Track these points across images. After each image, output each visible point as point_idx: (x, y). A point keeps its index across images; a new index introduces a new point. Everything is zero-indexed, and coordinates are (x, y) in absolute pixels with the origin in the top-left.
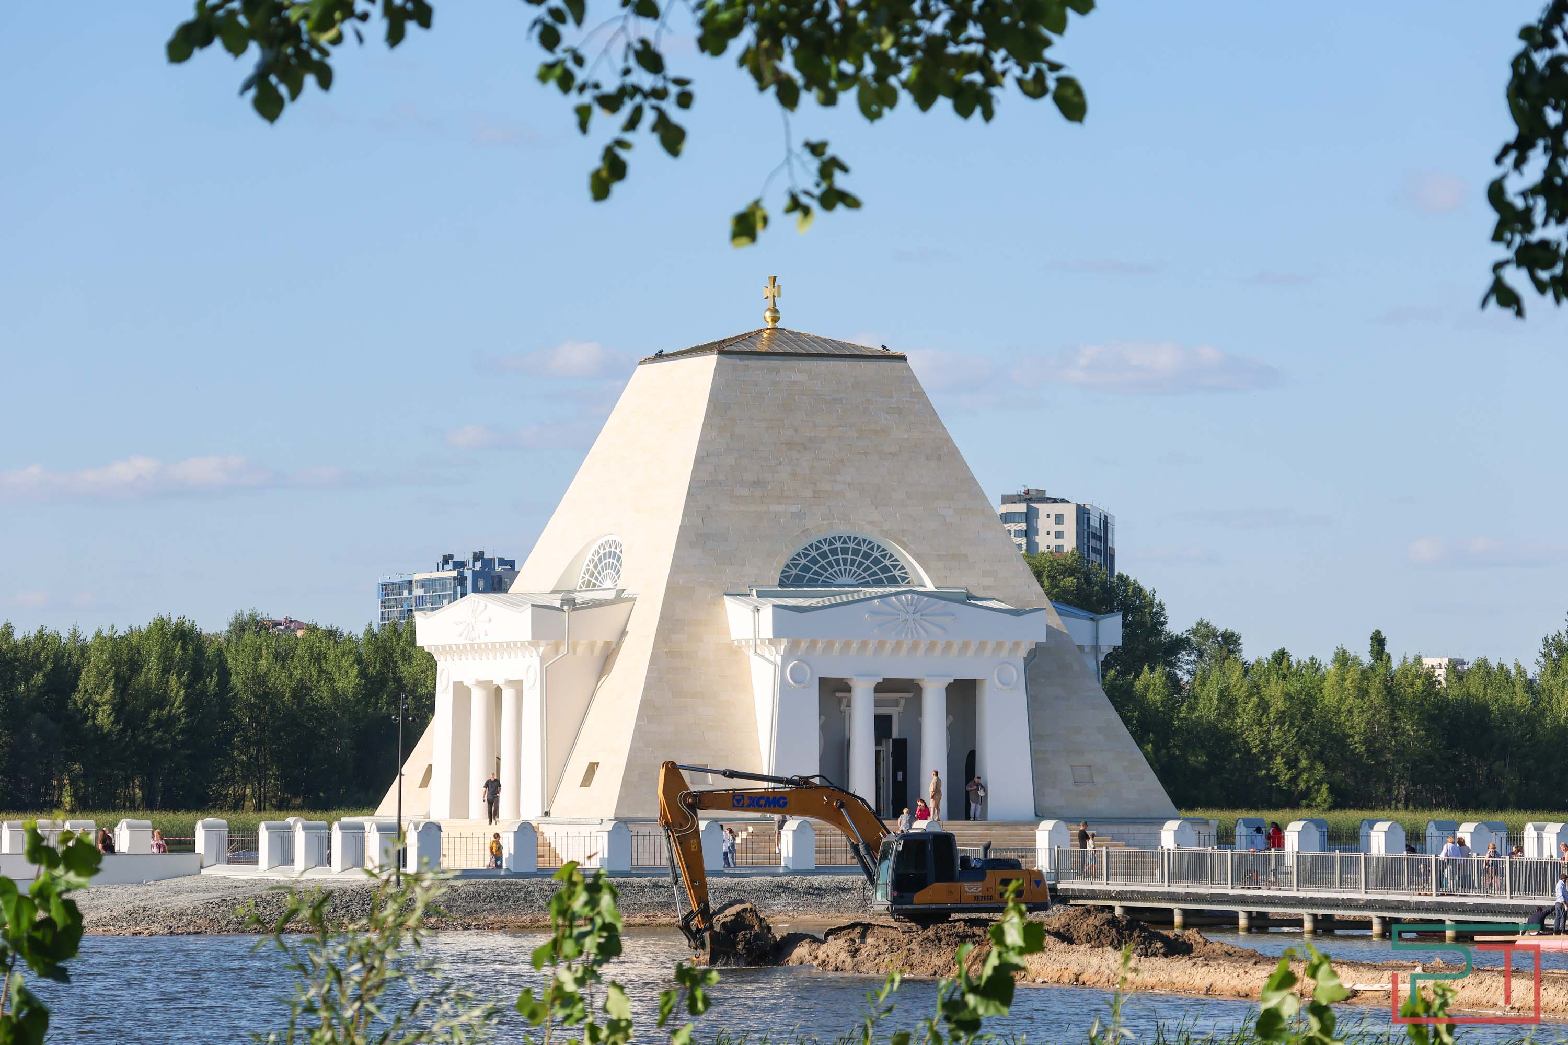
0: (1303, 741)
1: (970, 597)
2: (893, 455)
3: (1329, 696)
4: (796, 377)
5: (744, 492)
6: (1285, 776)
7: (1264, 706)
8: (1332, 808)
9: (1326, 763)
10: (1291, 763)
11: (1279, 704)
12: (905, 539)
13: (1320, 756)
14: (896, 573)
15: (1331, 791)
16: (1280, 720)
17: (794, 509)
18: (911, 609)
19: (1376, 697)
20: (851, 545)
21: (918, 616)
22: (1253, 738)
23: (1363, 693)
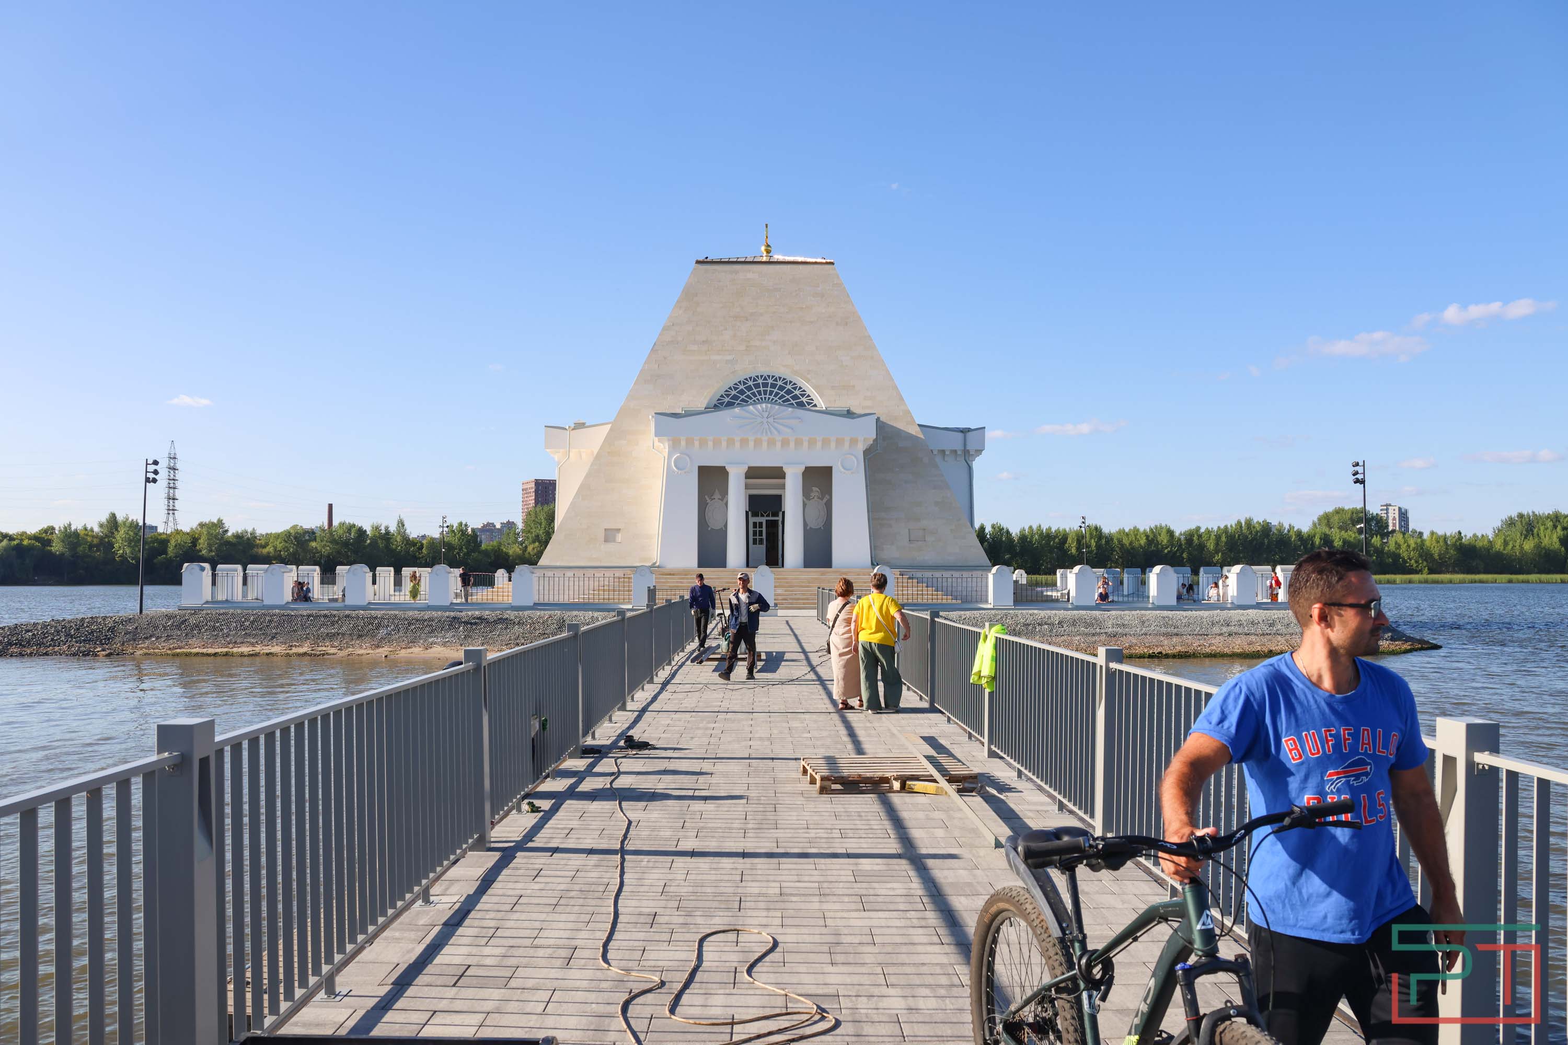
0: (1421, 556)
1: (849, 412)
2: (812, 322)
3: (1428, 543)
4: (750, 275)
5: (695, 348)
6: (1415, 565)
7: (1409, 546)
8: (1429, 574)
9: (1427, 562)
10: (1416, 562)
11: (1413, 545)
12: (809, 376)
13: (1426, 560)
14: (804, 399)
15: (1428, 569)
16: (1414, 550)
17: (729, 358)
18: (766, 415)
19: (1442, 543)
20: (770, 381)
21: (771, 420)
22: (1405, 555)
23: (1438, 542)
